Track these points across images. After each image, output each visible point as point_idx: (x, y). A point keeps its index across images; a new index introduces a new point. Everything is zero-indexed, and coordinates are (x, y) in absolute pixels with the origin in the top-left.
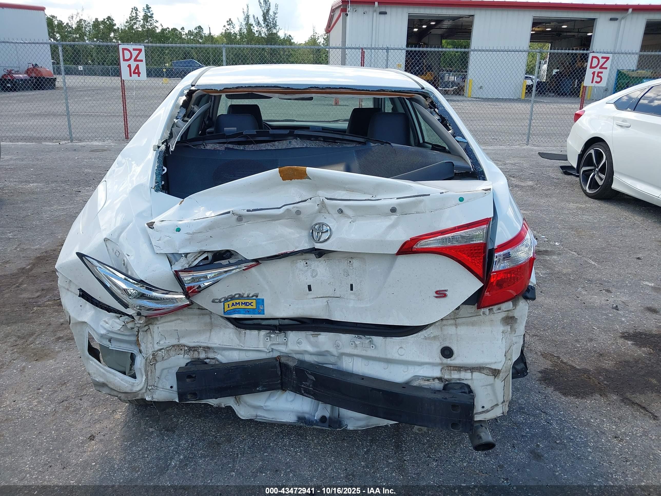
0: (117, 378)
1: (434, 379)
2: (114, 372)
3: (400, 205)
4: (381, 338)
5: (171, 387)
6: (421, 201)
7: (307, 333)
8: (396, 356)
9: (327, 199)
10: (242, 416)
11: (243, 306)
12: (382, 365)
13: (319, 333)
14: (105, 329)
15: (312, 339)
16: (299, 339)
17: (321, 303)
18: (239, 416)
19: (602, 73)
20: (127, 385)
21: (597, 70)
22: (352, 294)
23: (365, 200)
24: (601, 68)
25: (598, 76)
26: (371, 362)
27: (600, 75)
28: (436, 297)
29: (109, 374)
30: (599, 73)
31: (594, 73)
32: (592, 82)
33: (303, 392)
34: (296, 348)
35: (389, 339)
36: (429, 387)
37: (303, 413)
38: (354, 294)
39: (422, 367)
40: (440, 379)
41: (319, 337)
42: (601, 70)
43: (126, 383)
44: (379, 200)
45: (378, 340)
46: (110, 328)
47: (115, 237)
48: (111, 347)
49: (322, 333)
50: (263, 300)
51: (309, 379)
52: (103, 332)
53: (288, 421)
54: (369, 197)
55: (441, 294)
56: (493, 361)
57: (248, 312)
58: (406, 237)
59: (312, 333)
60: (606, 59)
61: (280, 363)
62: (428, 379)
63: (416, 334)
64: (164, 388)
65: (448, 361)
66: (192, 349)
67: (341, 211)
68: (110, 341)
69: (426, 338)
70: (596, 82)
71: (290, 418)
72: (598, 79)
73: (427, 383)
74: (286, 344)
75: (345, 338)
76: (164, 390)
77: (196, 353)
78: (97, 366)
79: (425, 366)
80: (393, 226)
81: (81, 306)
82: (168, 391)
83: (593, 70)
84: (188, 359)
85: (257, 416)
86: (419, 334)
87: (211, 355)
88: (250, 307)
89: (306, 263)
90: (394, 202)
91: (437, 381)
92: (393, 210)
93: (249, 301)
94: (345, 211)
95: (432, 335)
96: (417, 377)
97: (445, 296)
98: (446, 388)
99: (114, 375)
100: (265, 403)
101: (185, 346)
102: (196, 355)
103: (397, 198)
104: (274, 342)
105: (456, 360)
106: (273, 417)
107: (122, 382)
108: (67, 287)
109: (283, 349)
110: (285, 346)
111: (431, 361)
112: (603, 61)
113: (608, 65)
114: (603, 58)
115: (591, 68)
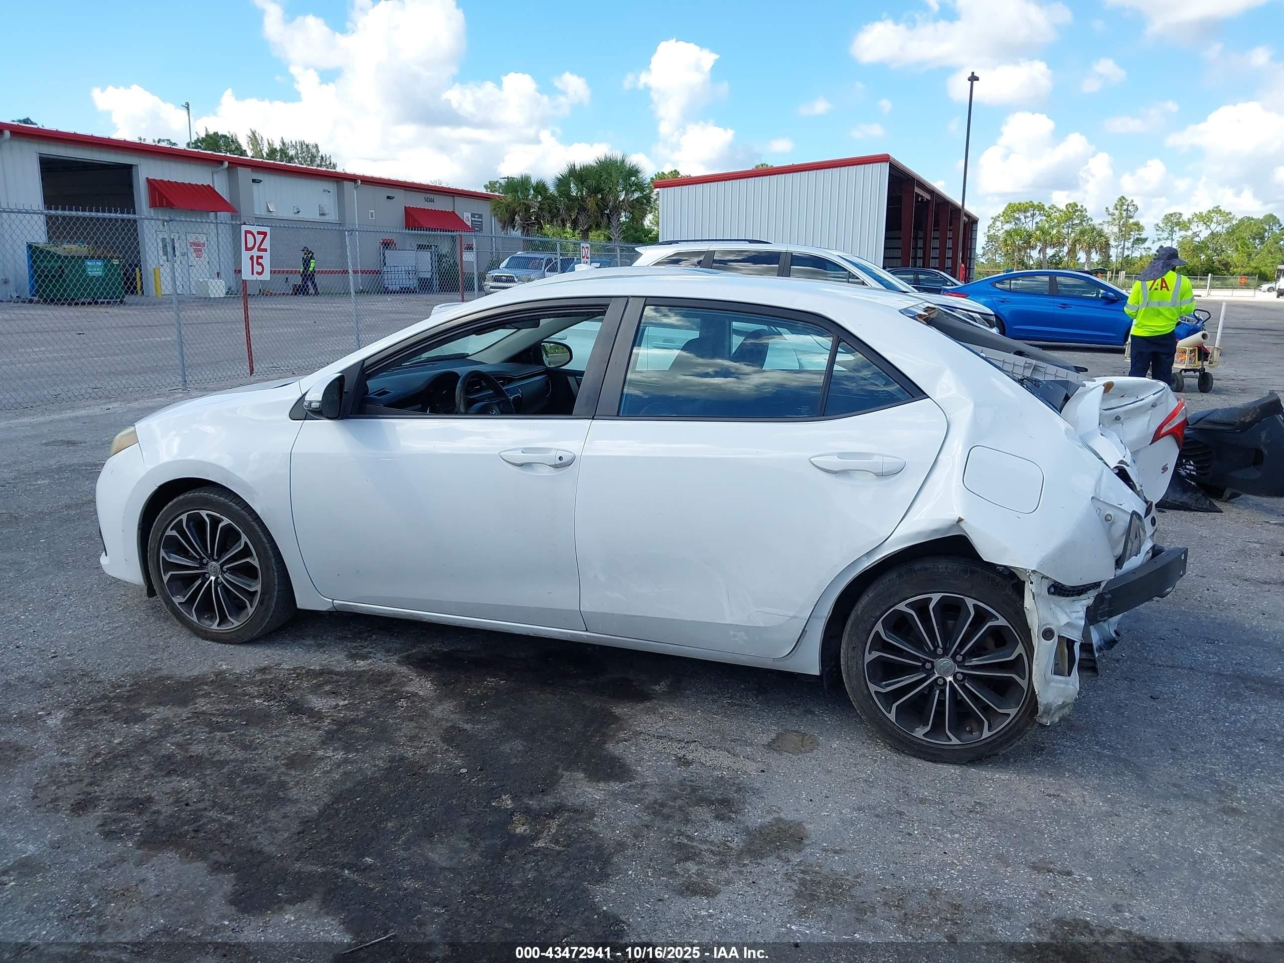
19: (261, 257)
21: (255, 253)
23: (1135, 402)
24: (259, 250)
25: (259, 264)
27: (260, 261)
30: (258, 257)
31: (252, 258)
32: (253, 274)
42: (260, 254)
54: (1135, 399)
58: (1156, 427)
60: (263, 236)
67: (1118, 418)
70: (258, 273)
72: (259, 269)
80: (1150, 420)
83: (250, 253)
112: (259, 238)
113: (266, 245)
114: (259, 233)
115: (247, 249)
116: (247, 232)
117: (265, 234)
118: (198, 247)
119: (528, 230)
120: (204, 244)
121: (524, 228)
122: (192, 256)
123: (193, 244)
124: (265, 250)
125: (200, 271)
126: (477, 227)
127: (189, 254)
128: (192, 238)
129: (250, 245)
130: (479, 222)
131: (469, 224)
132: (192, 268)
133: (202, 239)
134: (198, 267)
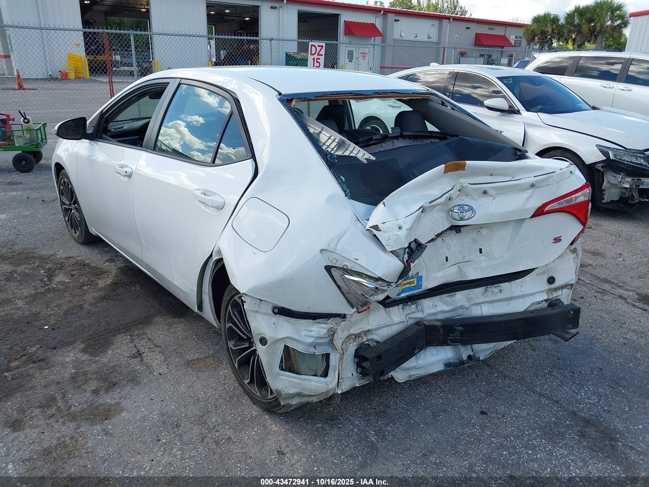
0: (313, 382)
1: (542, 301)
2: (310, 378)
3: (537, 181)
4: (507, 283)
5: (352, 375)
6: (551, 177)
7: (442, 297)
8: (520, 293)
9: (471, 184)
10: (400, 380)
11: (408, 286)
12: (505, 303)
13: (454, 293)
14: (312, 337)
15: (449, 299)
16: (434, 303)
17: (454, 269)
18: (399, 381)
19: (319, 59)
20: (323, 386)
21: (316, 56)
22: (482, 256)
23: (508, 181)
24: (318, 55)
25: (317, 62)
26: (495, 304)
27: (318, 60)
28: (555, 243)
29: (304, 381)
30: (318, 59)
31: (314, 59)
33: (449, 343)
34: (433, 311)
35: (513, 283)
36: (540, 308)
37: (448, 359)
38: (484, 255)
39: (535, 295)
40: (546, 300)
41: (456, 296)
43: (322, 384)
44: (520, 179)
45: (505, 286)
46: (317, 334)
47: (333, 246)
48: (317, 353)
49: (457, 293)
50: (421, 276)
51: (457, 330)
52: (311, 340)
53: (439, 370)
54: (509, 178)
55: (557, 240)
56: (570, 279)
57: (411, 289)
58: (539, 204)
59: (447, 295)
60: (321, 48)
61: (425, 325)
62: (539, 303)
63: (531, 274)
64: (348, 377)
65: (553, 286)
66: (357, 336)
67: (485, 192)
68: (315, 347)
69: (538, 275)
70: (316, 67)
71: (440, 367)
72: (318, 65)
73: (540, 305)
74: (422, 311)
75: (478, 291)
76: (348, 379)
77: (360, 338)
78: (290, 379)
79: (536, 294)
80: (529, 198)
81: (274, 324)
82: (351, 379)
83: (313, 57)
84: (356, 346)
85: (410, 376)
86: (533, 273)
87: (370, 337)
88: (413, 285)
89: (443, 240)
90: (532, 180)
91: (544, 302)
92: (533, 186)
93: (412, 280)
94: (490, 192)
95: (542, 271)
96: (533, 304)
97: (561, 240)
98: (549, 305)
99: (309, 381)
100: (417, 363)
101: (352, 335)
102: (360, 341)
103: (534, 177)
104: (408, 312)
105: (557, 284)
106: (425, 371)
107: (318, 384)
108: (256, 310)
109: (419, 315)
110: (421, 313)
111: (541, 290)
112: (319, 49)
113: (323, 52)
114: (319, 46)
115: (311, 54)
116: (312, 46)
117: (322, 47)
118: (364, 55)
119: (543, 45)
120: (367, 53)
121: (541, 44)
122: (361, 59)
123: (361, 53)
124: (322, 55)
125: (363, 66)
126: (518, 44)
127: (360, 59)
128: (361, 50)
129: (313, 52)
130: (520, 41)
131: (513, 42)
132: (360, 65)
133: (366, 50)
134: (362, 65)
